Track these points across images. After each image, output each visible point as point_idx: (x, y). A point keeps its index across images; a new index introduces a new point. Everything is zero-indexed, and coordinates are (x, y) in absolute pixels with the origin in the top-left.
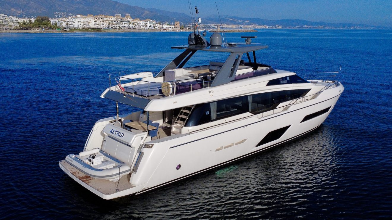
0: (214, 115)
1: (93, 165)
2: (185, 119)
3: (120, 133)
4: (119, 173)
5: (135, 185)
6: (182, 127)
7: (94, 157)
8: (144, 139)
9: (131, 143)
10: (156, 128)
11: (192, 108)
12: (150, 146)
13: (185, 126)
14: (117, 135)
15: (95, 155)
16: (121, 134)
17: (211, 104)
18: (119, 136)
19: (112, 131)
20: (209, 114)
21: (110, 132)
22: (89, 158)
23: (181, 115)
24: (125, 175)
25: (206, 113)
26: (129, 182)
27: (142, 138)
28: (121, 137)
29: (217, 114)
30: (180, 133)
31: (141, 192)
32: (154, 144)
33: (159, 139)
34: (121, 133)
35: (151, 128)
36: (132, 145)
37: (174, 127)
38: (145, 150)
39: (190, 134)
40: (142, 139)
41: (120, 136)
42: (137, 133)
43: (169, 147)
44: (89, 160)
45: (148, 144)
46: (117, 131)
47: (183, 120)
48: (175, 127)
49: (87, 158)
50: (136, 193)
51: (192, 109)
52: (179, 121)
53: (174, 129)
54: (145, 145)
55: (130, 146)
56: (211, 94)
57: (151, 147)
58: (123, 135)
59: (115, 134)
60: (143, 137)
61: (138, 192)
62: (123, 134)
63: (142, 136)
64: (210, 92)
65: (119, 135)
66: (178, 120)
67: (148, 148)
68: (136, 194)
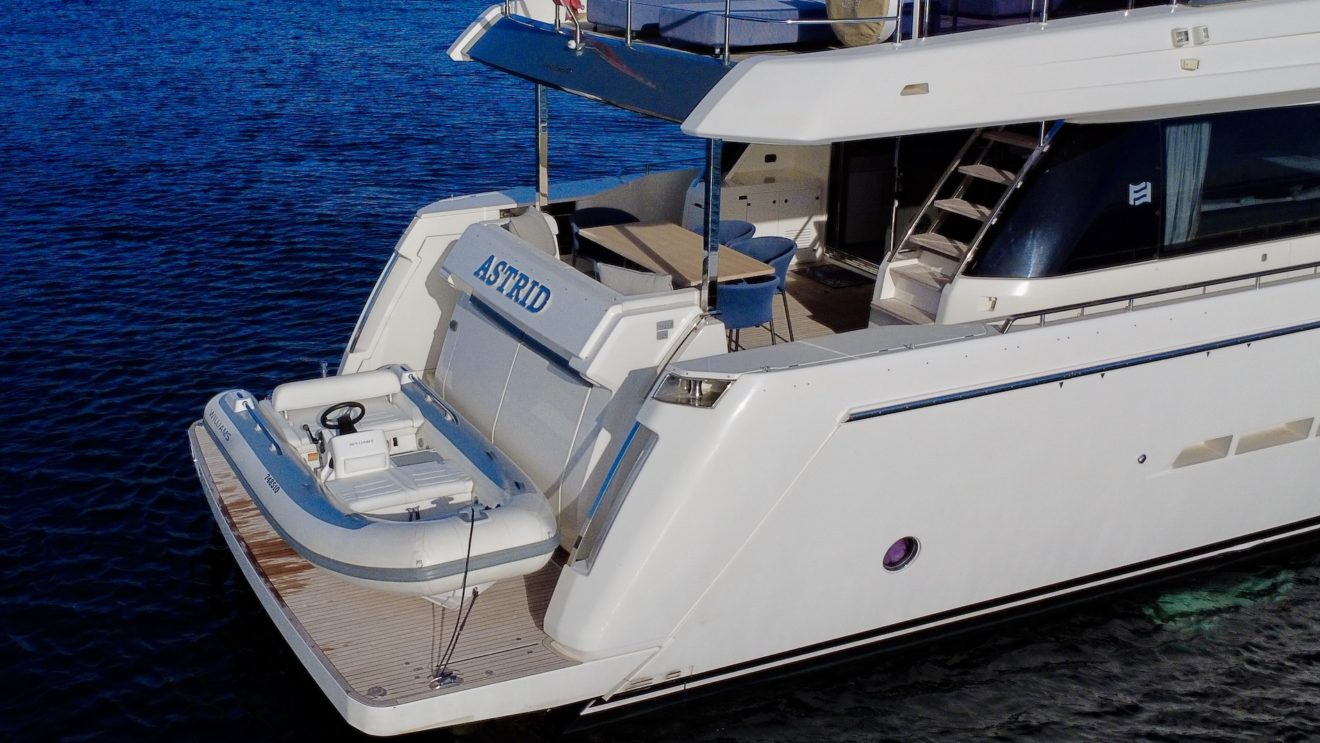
0: (1185, 214)
1: (332, 477)
2: (976, 225)
3: (529, 285)
4: (467, 565)
5: (580, 653)
6: (951, 280)
7: (346, 426)
8: (675, 335)
9: (584, 353)
10: (770, 271)
11: (1030, 152)
12: (706, 388)
13: (972, 271)
14: (509, 295)
15: (358, 410)
16: (536, 290)
17: (1171, 131)
18: (523, 303)
19: (486, 270)
20: (1148, 199)
21: (477, 274)
22: (315, 428)
23: (945, 194)
24: (509, 580)
25: (1132, 196)
26: (541, 626)
27: (663, 330)
28: (531, 308)
29: (1206, 208)
30: (933, 317)
31: (616, 698)
32: (735, 376)
33: (781, 347)
34: (535, 284)
35: (732, 266)
36: (591, 373)
37: (895, 273)
38: (666, 419)
39: (1002, 330)
40: (662, 336)
41: (528, 302)
42: (631, 293)
43: (843, 414)
44: (314, 441)
45: (693, 375)
46: (513, 271)
47: (957, 228)
48: (897, 274)
49: (306, 428)
50: (583, 704)
51: (1035, 154)
52: (932, 239)
53: (888, 291)
54: (673, 379)
55: (575, 375)
56: (1189, 51)
57: (711, 400)
58: (543, 295)
59: (500, 289)
60: (670, 324)
61: (599, 701)
62: (543, 289)
63: (664, 316)
64: (1182, 37)
65: (521, 296)
66: (921, 228)
67: (688, 402)
68: (587, 711)
